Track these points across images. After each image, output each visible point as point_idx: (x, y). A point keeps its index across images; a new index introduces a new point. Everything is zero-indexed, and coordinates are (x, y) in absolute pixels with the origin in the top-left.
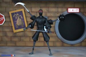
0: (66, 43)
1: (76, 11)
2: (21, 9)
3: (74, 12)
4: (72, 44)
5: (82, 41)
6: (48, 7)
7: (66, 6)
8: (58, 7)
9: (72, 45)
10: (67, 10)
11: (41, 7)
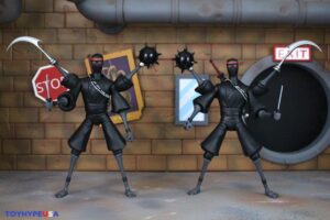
0: (268, 161)
1: (300, 58)
2: (125, 49)
3: (295, 58)
4: (288, 162)
5: (318, 152)
6: (211, 44)
7: (267, 41)
8: (241, 44)
9: (288, 165)
10: (273, 53)
11: (186, 44)
